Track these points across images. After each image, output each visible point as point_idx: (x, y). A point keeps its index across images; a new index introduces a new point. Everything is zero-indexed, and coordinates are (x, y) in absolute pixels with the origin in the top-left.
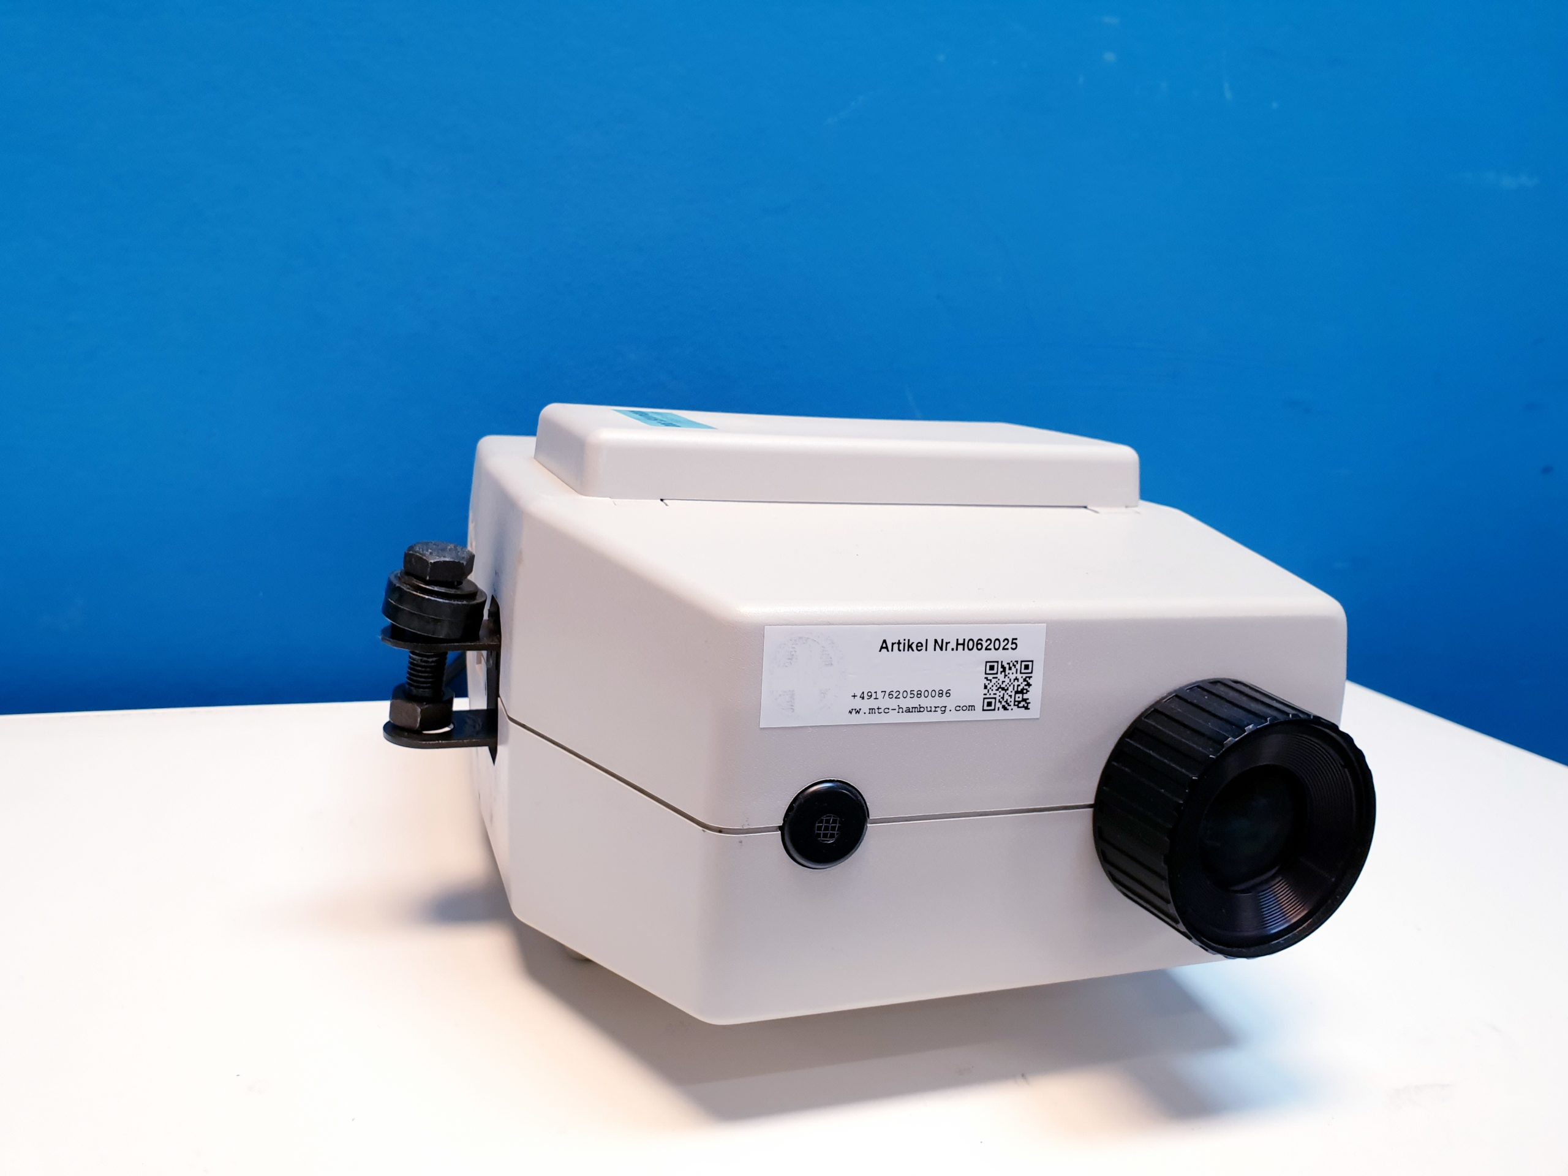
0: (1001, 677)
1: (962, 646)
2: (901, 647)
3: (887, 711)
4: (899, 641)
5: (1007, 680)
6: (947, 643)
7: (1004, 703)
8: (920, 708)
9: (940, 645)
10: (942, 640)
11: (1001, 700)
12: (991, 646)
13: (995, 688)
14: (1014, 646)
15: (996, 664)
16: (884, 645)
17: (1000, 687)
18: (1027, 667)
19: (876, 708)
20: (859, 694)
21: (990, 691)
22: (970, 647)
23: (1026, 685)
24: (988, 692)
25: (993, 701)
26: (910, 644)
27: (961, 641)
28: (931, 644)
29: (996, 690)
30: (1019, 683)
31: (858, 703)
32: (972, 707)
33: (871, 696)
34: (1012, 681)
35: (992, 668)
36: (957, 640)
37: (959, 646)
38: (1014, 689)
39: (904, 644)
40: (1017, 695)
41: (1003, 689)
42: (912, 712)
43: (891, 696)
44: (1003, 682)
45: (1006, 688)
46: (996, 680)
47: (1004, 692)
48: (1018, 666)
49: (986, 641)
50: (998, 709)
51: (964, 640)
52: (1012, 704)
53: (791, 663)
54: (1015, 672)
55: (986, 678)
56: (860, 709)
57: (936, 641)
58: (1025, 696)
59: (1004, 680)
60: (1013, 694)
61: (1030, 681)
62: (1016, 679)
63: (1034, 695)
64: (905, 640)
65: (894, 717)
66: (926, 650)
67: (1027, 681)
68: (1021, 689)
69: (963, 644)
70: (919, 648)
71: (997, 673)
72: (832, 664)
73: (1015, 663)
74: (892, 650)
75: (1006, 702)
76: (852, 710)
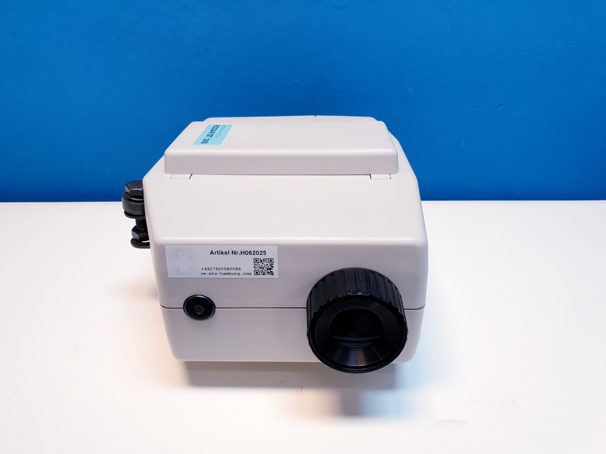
0: (261, 264)
1: (243, 253)
2: (219, 253)
3: (216, 274)
4: (218, 251)
5: (263, 265)
6: (237, 252)
7: (263, 273)
8: (229, 273)
9: (234, 253)
10: (235, 251)
11: (262, 272)
12: (255, 253)
13: (258, 268)
14: (265, 254)
15: (258, 260)
16: (212, 252)
17: (261, 267)
18: (271, 261)
19: (212, 273)
20: (204, 268)
21: (257, 268)
22: (247, 253)
23: (271, 267)
24: (256, 269)
25: (258, 272)
26: (222, 252)
27: (242, 251)
28: (231, 252)
29: (259, 268)
30: (268, 266)
31: (204, 271)
32: (250, 274)
33: (209, 269)
34: (265, 265)
35: (256, 261)
36: (241, 251)
37: (242, 253)
38: (266, 268)
39: (220, 252)
40: (268, 270)
41: (262, 268)
42: (226, 274)
43: (217, 269)
44: (262, 266)
45: (263, 268)
46: (259, 265)
47: (262, 269)
48: (267, 260)
49: (253, 252)
50: (261, 274)
51: (244, 251)
52: (266, 273)
53: (176, 258)
54: (266, 262)
55: (255, 264)
56: (206, 273)
57: (232, 251)
58: (271, 271)
59: (262, 265)
60: (266, 270)
61: (273, 266)
62: (267, 265)
63: (275, 270)
64: (220, 251)
65: (219, 276)
66: (229, 254)
67: (272, 266)
68: (269, 268)
69: (244, 253)
70: (226, 254)
71: (259, 263)
72: (192, 258)
73: (266, 259)
74: (215, 254)
75: (264, 272)
76: (202, 273)
